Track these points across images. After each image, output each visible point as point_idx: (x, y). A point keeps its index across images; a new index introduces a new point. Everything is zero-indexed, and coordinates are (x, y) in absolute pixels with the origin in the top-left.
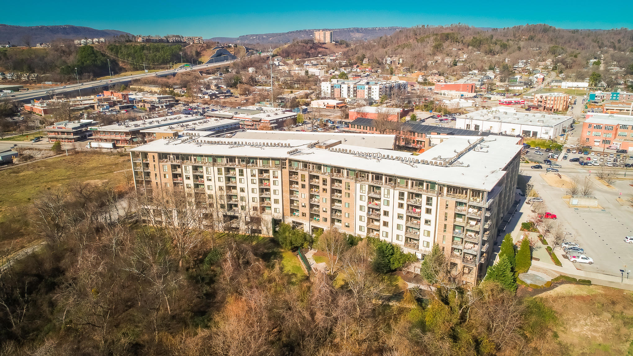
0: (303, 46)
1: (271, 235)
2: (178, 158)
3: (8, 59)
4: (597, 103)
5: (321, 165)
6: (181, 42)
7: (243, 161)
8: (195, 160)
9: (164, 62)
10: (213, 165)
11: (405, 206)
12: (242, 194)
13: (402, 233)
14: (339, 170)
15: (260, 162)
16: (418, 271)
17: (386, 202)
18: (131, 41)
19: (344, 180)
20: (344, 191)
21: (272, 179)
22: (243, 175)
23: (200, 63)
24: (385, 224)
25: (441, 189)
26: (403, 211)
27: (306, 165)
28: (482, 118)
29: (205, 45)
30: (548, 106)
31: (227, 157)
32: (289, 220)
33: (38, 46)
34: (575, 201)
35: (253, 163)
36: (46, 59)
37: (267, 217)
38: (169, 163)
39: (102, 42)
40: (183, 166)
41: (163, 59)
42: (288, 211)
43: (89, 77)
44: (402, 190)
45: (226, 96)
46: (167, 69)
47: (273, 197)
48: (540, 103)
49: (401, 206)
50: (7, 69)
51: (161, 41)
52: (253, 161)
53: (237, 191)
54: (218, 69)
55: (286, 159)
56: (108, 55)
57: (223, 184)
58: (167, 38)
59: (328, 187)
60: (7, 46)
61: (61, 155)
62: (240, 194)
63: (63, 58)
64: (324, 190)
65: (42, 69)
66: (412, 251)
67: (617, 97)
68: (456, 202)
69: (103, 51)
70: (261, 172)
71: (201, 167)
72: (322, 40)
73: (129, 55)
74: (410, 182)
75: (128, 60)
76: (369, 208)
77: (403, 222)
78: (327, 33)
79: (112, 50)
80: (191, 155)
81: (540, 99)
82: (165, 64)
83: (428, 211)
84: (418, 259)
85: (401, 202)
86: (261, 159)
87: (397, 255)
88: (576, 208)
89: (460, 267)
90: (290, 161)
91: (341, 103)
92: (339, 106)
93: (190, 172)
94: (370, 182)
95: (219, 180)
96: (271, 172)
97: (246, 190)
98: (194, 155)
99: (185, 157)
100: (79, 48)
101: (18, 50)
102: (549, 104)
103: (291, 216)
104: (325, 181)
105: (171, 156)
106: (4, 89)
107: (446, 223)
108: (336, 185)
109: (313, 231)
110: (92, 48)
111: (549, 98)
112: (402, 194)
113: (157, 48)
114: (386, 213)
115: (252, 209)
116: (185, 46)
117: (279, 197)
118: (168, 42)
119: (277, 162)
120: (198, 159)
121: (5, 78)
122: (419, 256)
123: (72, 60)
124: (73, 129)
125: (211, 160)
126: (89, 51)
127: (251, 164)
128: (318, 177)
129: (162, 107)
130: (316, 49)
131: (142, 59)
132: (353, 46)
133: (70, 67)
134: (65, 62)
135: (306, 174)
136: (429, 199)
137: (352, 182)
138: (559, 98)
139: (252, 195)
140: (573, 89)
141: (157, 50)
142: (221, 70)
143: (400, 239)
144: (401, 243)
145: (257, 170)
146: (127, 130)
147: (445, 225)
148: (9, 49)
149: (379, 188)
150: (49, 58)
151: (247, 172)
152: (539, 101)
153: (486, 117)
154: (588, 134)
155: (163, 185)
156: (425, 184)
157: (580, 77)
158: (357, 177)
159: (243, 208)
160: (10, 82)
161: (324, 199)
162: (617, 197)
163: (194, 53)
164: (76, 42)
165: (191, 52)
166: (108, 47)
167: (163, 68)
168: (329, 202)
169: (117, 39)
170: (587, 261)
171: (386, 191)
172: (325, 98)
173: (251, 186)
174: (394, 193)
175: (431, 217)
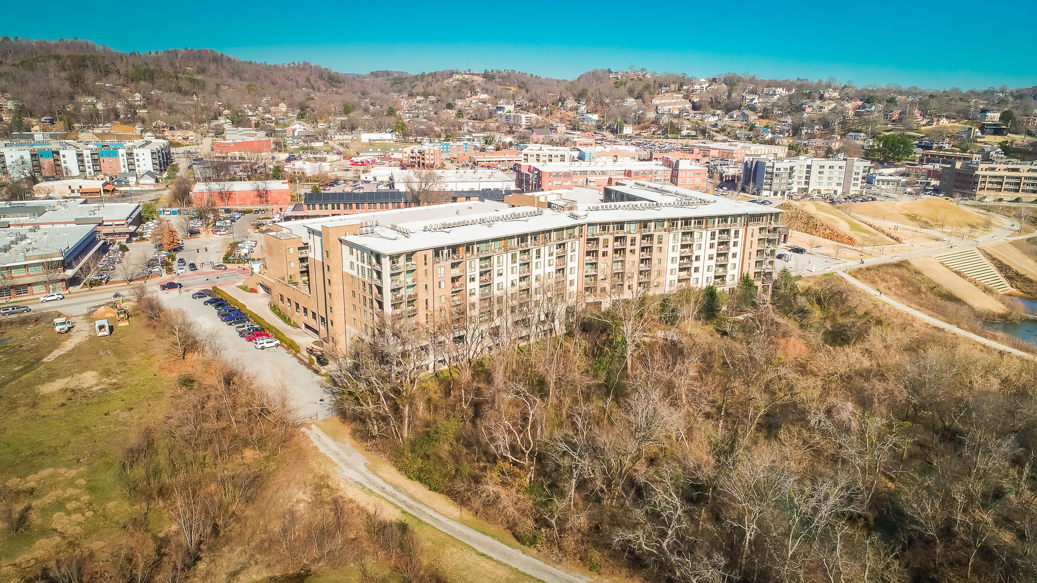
2: (455, 252)
5: (623, 223)
7: (536, 238)
8: (478, 249)
10: (505, 251)
11: (716, 245)
12: (537, 284)
13: (712, 273)
14: (645, 223)
17: (698, 246)
20: (655, 246)
21: (569, 254)
24: (697, 270)
26: (714, 251)
27: (604, 227)
31: (517, 236)
32: (582, 304)
37: (561, 308)
38: (449, 262)
40: (468, 262)
42: (582, 293)
44: (713, 230)
47: (568, 278)
48: (412, 160)
49: (712, 246)
52: (546, 235)
53: (532, 282)
55: (585, 224)
57: (516, 274)
59: (637, 247)
62: (534, 285)
64: (632, 251)
68: (759, 229)
71: (491, 258)
74: (716, 220)
76: (681, 257)
77: (713, 263)
83: (735, 244)
85: (713, 241)
86: (554, 230)
89: (759, 289)
90: (588, 225)
91: (106, 184)
92: (109, 189)
93: (476, 270)
94: (681, 229)
95: (512, 272)
96: (569, 244)
97: (542, 277)
98: (478, 242)
103: (584, 297)
104: (632, 241)
105: (446, 251)
107: (751, 250)
108: (647, 243)
112: (713, 234)
114: (698, 258)
115: (547, 302)
117: (575, 276)
119: (571, 231)
120: (483, 247)
127: (547, 240)
128: (623, 238)
135: (610, 237)
137: (665, 234)
143: (710, 281)
145: (555, 246)
147: (750, 253)
149: (692, 233)
151: (545, 251)
155: (436, 301)
156: (729, 219)
158: (667, 227)
159: (536, 304)
161: (631, 263)
168: (637, 263)
171: (699, 234)
173: (548, 270)
174: (707, 234)
175: (737, 249)
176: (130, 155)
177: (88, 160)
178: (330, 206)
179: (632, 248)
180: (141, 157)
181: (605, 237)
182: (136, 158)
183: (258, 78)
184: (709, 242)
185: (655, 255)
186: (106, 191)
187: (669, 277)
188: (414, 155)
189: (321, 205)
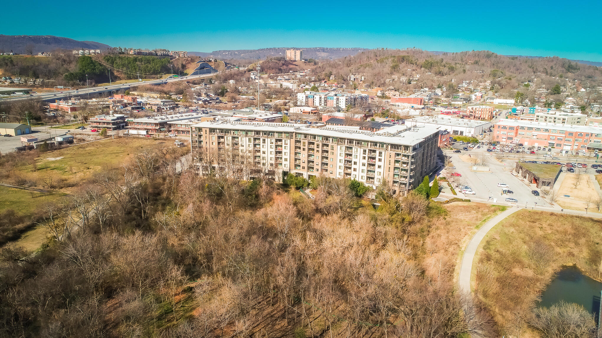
1: (281, 182)
2: (222, 132)
3: (14, 65)
4: (518, 115)
5: (316, 135)
6: (168, 55)
7: (265, 134)
8: (233, 133)
9: (155, 73)
10: (246, 136)
11: (367, 158)
12: (264, 155)
13: (365, 175)
14: (327, 138)
15: (276, 135)
16: (374, 197)
17: (355, 156)
18: (123, 53)
19: (330, 144)
20: (330, 151)
21: (284, 145)
22: (265, 143)
23: (186, 74)
24: (355, 170)
25: (387, 147)
26: (365, 161)
27: (306, 135)
28: (424, 121)
29: (189, 59)
30: (477, 115)
31: (255, 131)
32: (293, 172)
33: (40, 55)
34: (475, 168)
35: (272, 135)
36: (49, 66)
37: (280, 171)
38: (216, 135)
39: (98, 53)
40: (226, 137)
41: (154, 70)
42: (293, 167)
43: (91, 83)
44: (365, 149)
45: (217, 102)
46: (158, 78)
47: (284, 157)
48: (471, 113)
49: (364, 158)
50: (14, 74)
51: (150, 54)
53: (261, 154)
54: (203, 80)
55: (294, 132)
56: (104, 64)
57: (251, 148)
58: (156, 52)
59: (320, 149)
60: (11, 54)
61: (108, 138)
62: (262, 155)
63: (65, 66)
64: (317, 151)
65: (46, 75)
66: (371, 185)
67: (533, 111)
68: (396, 154)
69: (100, 61)
70: (277, 140)
71: (238, 138)
72: (293, 58)
73: (123, 65)
74: (369, 144)
75: (122, 70)
76: (345, 160)
77: (365, 168)
78: (297, 51)
79: (108, 60)
80: (231, 130)
81: (471, 110)
82: (155, 75)
83: (380, 160)
84: (373, 190)
85: (364, 155)
86: (277, 132)
87: (361, 187)
88: (475, 172)
89: (397, 192)
90: (296, 133)
91: (315, 110)
92: (313, 112)
93: (230, 141)
94: (346, 145)
95: (249, 146)
96: (283, 141)
97: (266, 153)
99: (227, 131)
100: (79, 58)
101: (22, 58)
103: (295, 169)
104: (318, 146)
105: (218, 131)
106: (16, 91)
107: (390, 166)
108: (325, 148)
109: (309, 178)
110: (90, 58)
111: (478, 109)
112: (365, 151)
113: (148, 60)
114: (355, 163)
115: (270, 165)
116: (171, 59)
117: (288, 157)
118: (157, 55)
119: (288, 135)
120: (236, 132)
121: (12, 82)
122: (374, 188)
123: (74, 68)
124: (112, 120)
125: (244, 133)
126: (88, 61)
127: (270, 136)
128: (313, 143)
129: (167, 108)
130: (287, 66)
131: (135, 69)
132: (320, 64)
133: (73, 74)
134: (67, 70)
135: (306, 142)
136: (380, 153)
137: (335, 145)
138: (485, 110)
139: (270, 156)
140: (503, 104)
141: (148, 62)
142: (205, 81)
143: (363, 178)
144: (364, 181)
145: (274, 140)
146: (157, 122)
147: (389, 168)
148: (13, 57)
149: (351, 148)
150: (52, 66)
151: (268, 141)
152: (471, 112)
153: (427, 121)
154: (498, 132)
155: (211, 149)
156: (378, 145)
157: (511, 96)
158: (338, 142)
159: (264, 164)
160: (18, 86)
161: (317, 157)
162: (503, 168)
163: (180, 66)
164: (75, 52)
165: (178, 65)
166: (104, 58)
167: (154, 78)
168: (320, 158)
169: (110, 51)
170: (471, 193)
171: (356, 149)
172: (301, 106)
173: (270, 150)
174: (361, 151)
175: (381, 164)
177: (323, 100)
179: (318, 149)
180: (341, 101)
181: (304, 141)
184: (362, 155)
187: (339, 170)
188: (473, 111)
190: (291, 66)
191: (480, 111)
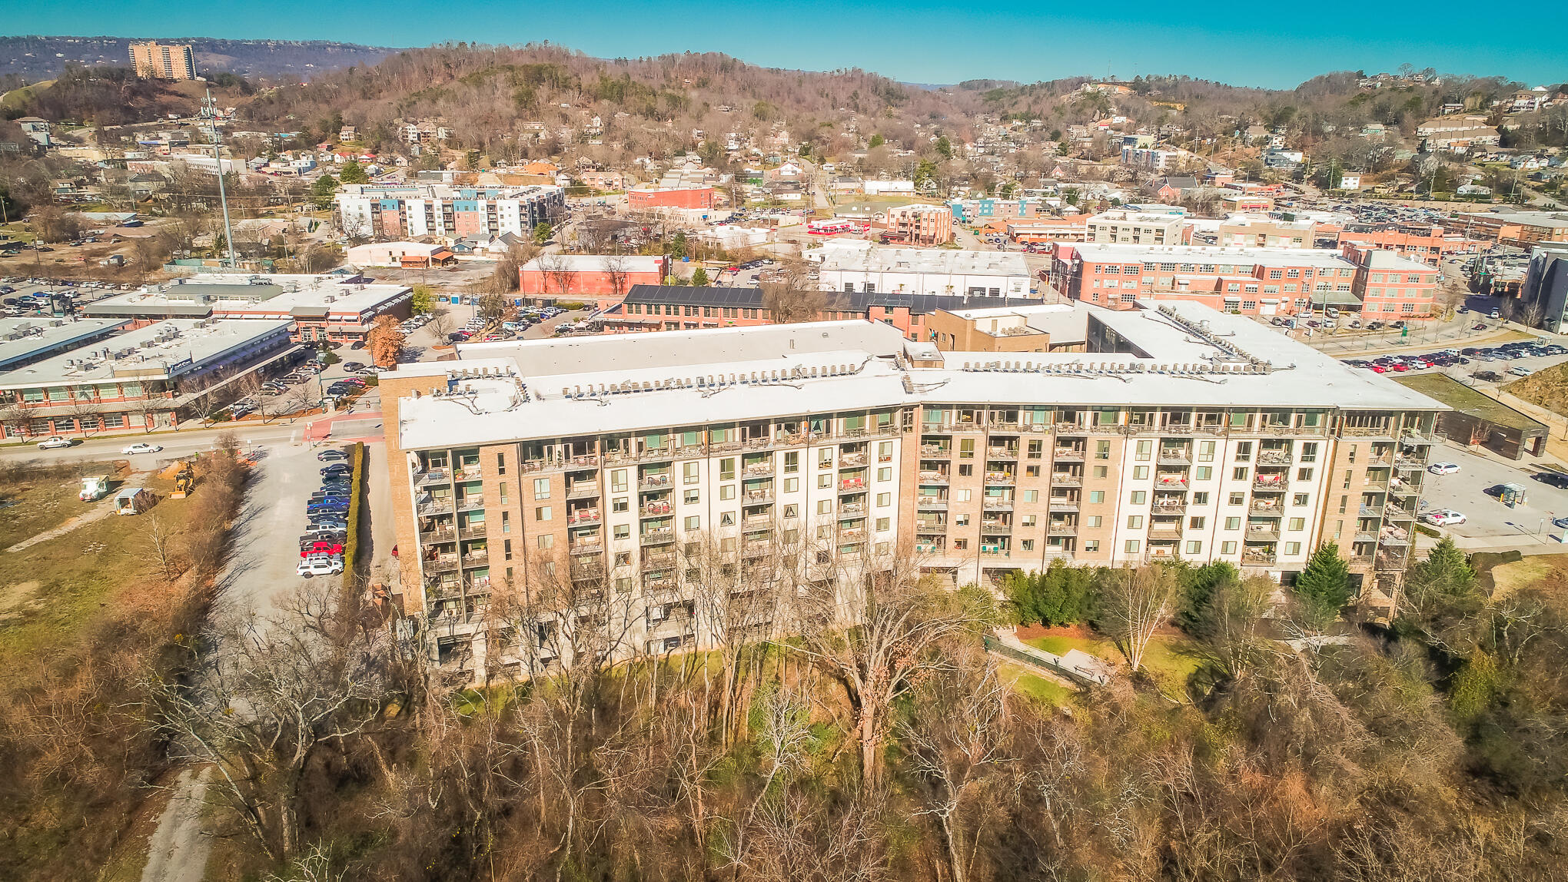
0: (107, 87)
2: (581, 452)
5: (1015, 407)
7: (791, 430)
8: (640, 446)
10: (706, 453)
11: (1250, 473)
12: (790, 523)
13: (1237, 535)
14: (1070, 413)
17: (1203, 471)
19: (1094, 436)
20: (1091, 463)
21: (873, 466)
22: (794, 469)
24: (1197, 522)
25: (1335, 421)
26: (1245, 486)
27: (966, 412)
30: (924, 233)
31: (741, 424)
32: (913, 567)
35: (820, 429)
37: (855, 573)
38: (557, 471)
40: (607, 472)
42: (908, 546)
44: (1245, 437)
47: (874, 513)
48: (901, 228)
49: (1240, 474)
52: (818, 423)
53: (776, 519)
55: (915, 405)
57: (734, 504)
59: (1044, 461)
62: (783, 524)
64: (1031, 469)
66: (1260, 571)
68: (1372, 444)
71: (666, 465)
72: (161, 70)
76: (1156, 492)
77: (1241, 511)
78: (172, 49)
80: (627, 436)
81: (901, 220)
83: (1305, 475)
85: (1242, 464)
86: (841, 415)
90: (927, 408)
91: (440, 251)
92: (439, 258)
93: (630, 488)
94: (1160, 431)
95: (723, 496)
96: (873, 446)
97: (801, 510)
98: (639, 434)
102: (925, 228)
104: (1033, 447)
105: (558, 448)
107: (1346, 492)
108: (1070, 454)
111: (926, 216)
112: (1244, 449)
114: (1201, 498)
115: (814, 561)
117: (891, 512)
119: (888, 417)
120: (650, 442)
122: (1276, 578)
125: (696, 440)
127: (812, 435)
128: (1011, 441)
132: (267, 92)
135: (976, 436)
137: (1116, 439)
138: (941, 215)
139: (816, 521)
143: (1233, 549)
144: (1235, 558)
145: (836, 448)
147: (1344, 498)
149: (1186, 442)
151: (809, 457)
152: (901, 224)
154: (1096, 284)
155: (532, 544)
156: (1293, 416)
159: (789, 562)
161: (1030, 494)
168: (1043, 497)
171: (1206, 445)
173: (817, 494)
174: (1227, 449)
175: (1310, 487)
176: (491, 208)
177: (438, 213)
178: (663, 308)
179: (1033, 462)
180: (505, 212)
181: (968, 434)
182: (499, 213)
183: (778, 94)
184: (1232, 464)
185: (1090, 483)
186: (435, 261)
187: (1124, 534)
188: (906, 221)
189: (649, 307)
190: (165, 99)
191: (933, 220)
